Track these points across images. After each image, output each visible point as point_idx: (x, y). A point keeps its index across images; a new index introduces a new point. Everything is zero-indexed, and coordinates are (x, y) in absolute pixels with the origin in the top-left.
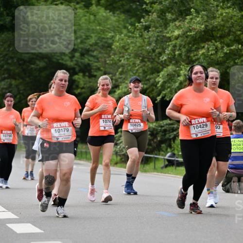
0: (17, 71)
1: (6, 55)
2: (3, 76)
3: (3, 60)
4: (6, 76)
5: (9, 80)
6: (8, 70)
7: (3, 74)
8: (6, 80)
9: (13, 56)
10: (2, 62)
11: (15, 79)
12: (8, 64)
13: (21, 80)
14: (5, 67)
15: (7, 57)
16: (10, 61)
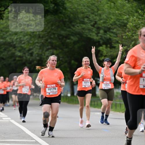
0: (58, 44)
1: (50, 32)
2: (48, 47)
3: (47, 36)
4: (50, 47)
5: (51, 50)
6: (51, 43)
7: (48, 46)
8: (50, 50)
9: (55, 32)
10: (47, 37)
11: (56, 49)
12: (51, 38)
13: (60, 51)
14: (49, 40)
15: (50, 33)
16: (52, 36)
